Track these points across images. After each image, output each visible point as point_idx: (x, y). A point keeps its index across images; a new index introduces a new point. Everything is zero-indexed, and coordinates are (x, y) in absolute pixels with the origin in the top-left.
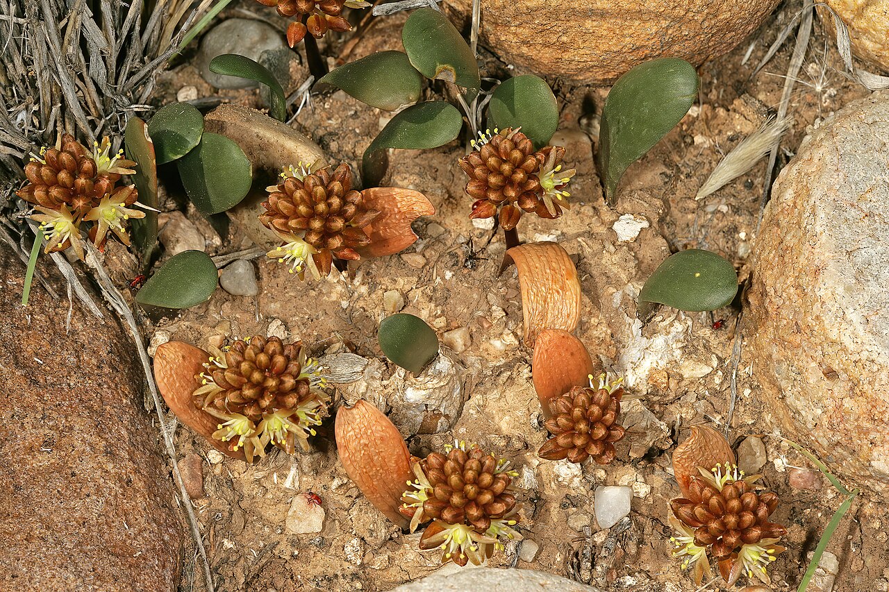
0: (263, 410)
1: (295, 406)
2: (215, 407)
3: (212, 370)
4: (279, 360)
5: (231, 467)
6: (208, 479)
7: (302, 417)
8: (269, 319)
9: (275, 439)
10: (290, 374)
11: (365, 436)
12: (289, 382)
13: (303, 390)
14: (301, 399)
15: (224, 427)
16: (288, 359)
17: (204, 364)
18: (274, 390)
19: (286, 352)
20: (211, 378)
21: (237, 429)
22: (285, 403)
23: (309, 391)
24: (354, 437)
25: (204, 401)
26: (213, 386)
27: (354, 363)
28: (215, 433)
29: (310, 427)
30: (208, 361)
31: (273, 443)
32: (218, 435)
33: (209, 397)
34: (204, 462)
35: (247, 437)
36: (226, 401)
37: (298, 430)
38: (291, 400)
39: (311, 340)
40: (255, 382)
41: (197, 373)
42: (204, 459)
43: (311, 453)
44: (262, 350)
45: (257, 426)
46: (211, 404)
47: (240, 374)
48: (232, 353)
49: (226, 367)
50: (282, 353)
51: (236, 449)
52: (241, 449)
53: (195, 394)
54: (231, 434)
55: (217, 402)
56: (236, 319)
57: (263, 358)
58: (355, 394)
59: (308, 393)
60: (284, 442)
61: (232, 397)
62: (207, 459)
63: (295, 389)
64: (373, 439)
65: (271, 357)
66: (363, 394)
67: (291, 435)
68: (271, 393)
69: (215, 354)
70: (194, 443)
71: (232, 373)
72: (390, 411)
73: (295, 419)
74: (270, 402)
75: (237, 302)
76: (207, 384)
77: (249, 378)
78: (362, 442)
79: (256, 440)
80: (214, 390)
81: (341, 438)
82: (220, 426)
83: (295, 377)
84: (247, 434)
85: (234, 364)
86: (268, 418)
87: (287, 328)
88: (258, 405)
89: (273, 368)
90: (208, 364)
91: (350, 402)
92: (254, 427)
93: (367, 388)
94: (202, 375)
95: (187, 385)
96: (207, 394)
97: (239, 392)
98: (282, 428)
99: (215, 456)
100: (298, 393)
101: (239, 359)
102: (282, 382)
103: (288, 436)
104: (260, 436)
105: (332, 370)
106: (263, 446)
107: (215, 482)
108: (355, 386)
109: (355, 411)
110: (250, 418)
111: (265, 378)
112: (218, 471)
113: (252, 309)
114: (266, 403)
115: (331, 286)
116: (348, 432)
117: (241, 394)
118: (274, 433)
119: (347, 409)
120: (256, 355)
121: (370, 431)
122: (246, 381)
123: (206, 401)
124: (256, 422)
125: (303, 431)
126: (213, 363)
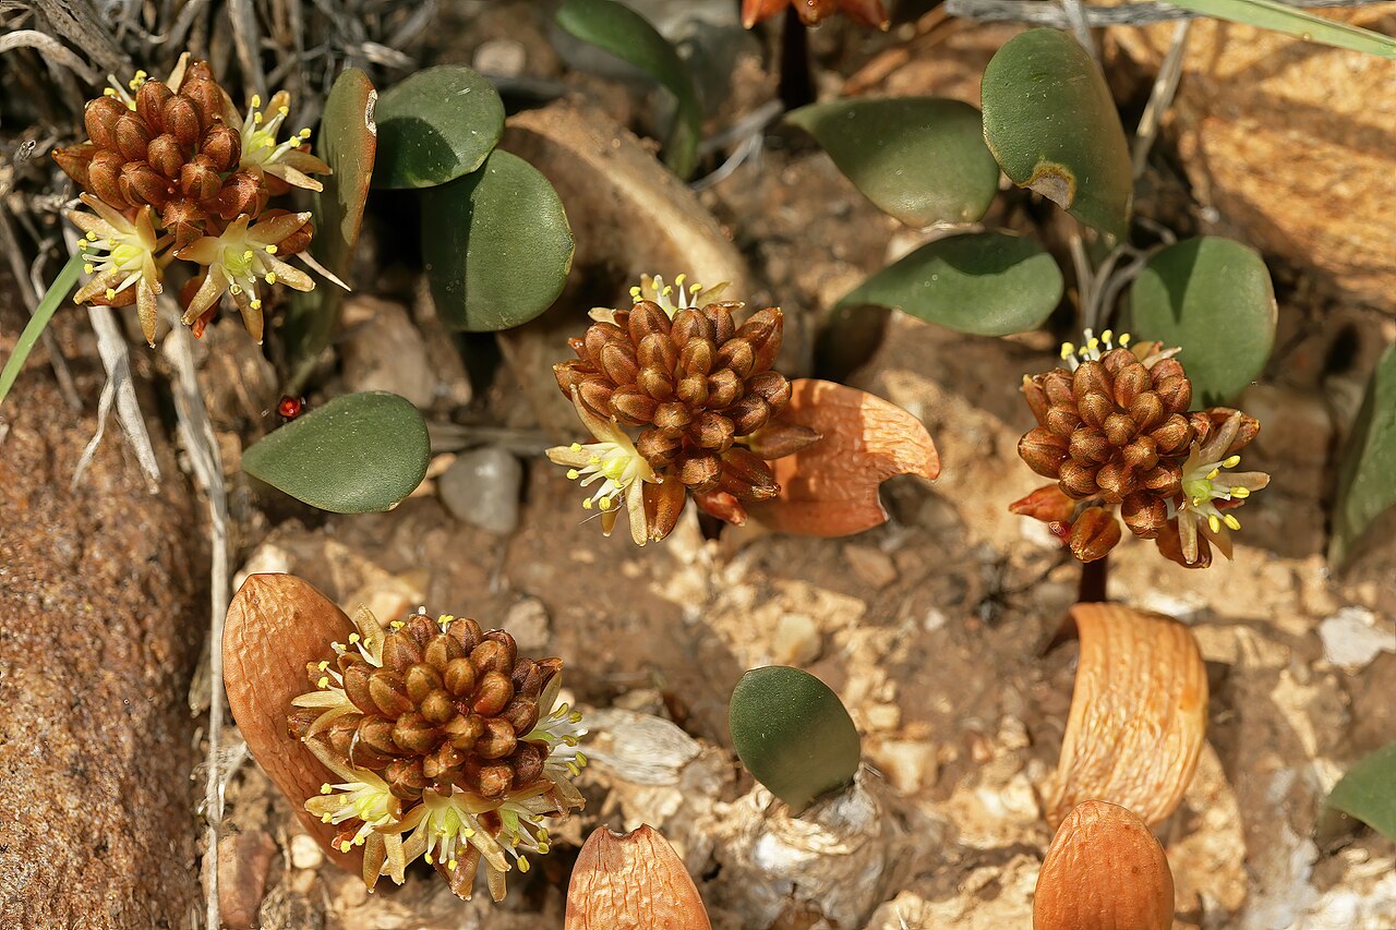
0: (430, 782)
1: (498, 794)
2: (329, 745)
3: (347, 662)
4: (496, 684)
5: (335, 886)
6: (276, 895)
7: (510, 822)
8: (519, 592)
9: (436, 853)
10: (511, 721)
11: (632, 907)
12: (503, 739)
13: (529, 766)
14: (517, 785)
15: (337, 792)
16: (516, 688)
17: (334, 645)
18: (465, 745)
19: (517, 673)
20: (339, 678)
21: (361, 803)
22: (479, 780)
23: (540, 772)
24: (609, 903)
25: (310, 723)
26: (338, 699)
27: (666, 745)
28: (312, 801)
29: (519, 851)
30: (346, 642)
31: (428, 859)
32: (317, 806)
33: (323, 718)
34: (279, 858)
35: (376, 829)
36: (356, 738)
37: (490, 848)
38: (494, 779)
39: (596, 669)
40: (428, 717)
41: (316, 659)
42: (280, 849)
43: (516, 910)
44: (467, 652)
45: (405, 812)
46: (323, 735)
47: (402, 689)
48: (400, 639)
49: (379, 664)
50: (507, 672)
51: (345, 846)
52: (358, 851)
53: (298, 702)
54: (347, 813)
55: (336, 734)
56: (449, 573)
57: (461, 669)
58: (649, 813)
59: (537, 775)
60: (452, 865)
61: (368, 733)
62: (286, 853)
63: (510, 759)
64: (648, 919)
65: (480, 675)
66: (667, 819)
67: (473, 854)
68: (458, 751)
69: (366, 628)
70: (270, 810)
71: (386, 681)
72: (714, 874)
73: (492, 822)
74: (449, 769)
75: (462, 538)
76: (327, 689)
77: (419, 704)
78: (623, 917)
79: (393, 842)
80: (339, 707)
81: (580, 895)
82: (326, 788)
83: (518, 733)
84: (380, 823)
85: (398, 664)
86: (432, 800)
87: (550, 625)
88: (421, 766)
89: (477, 698)
90: (343, 647)
91: (632, 826)
92: (399, 812)
93: (680, 808)
94: (323, 665)
95: (286, 678)
96: (320, 711)
97: (388, 726)
98: (458, 834)
99: (305, 852)
100: (515, 769)
101: (412, 655)
102: (487, 735)
103: (466, 855)
104: (405, 836)
105: (617, 745)
106: (407, 859)
107: (287, 908)
108: (654, 798)
109: (627, 847)
110: (395, 790)
111: (452, 716)
112: (302, 884)
113: (489, 561)
114: (437, 767)
115: (674, 564)
116: (599, 887)
117: (390, 734)
118: (439, 839)
119: (612, 837)
120: (450, 657)
121: (646, 900)
122: (412, 708)
123: (315, 724)
124: (408, 802)
125: (501, 855)
126: (353, 648)
